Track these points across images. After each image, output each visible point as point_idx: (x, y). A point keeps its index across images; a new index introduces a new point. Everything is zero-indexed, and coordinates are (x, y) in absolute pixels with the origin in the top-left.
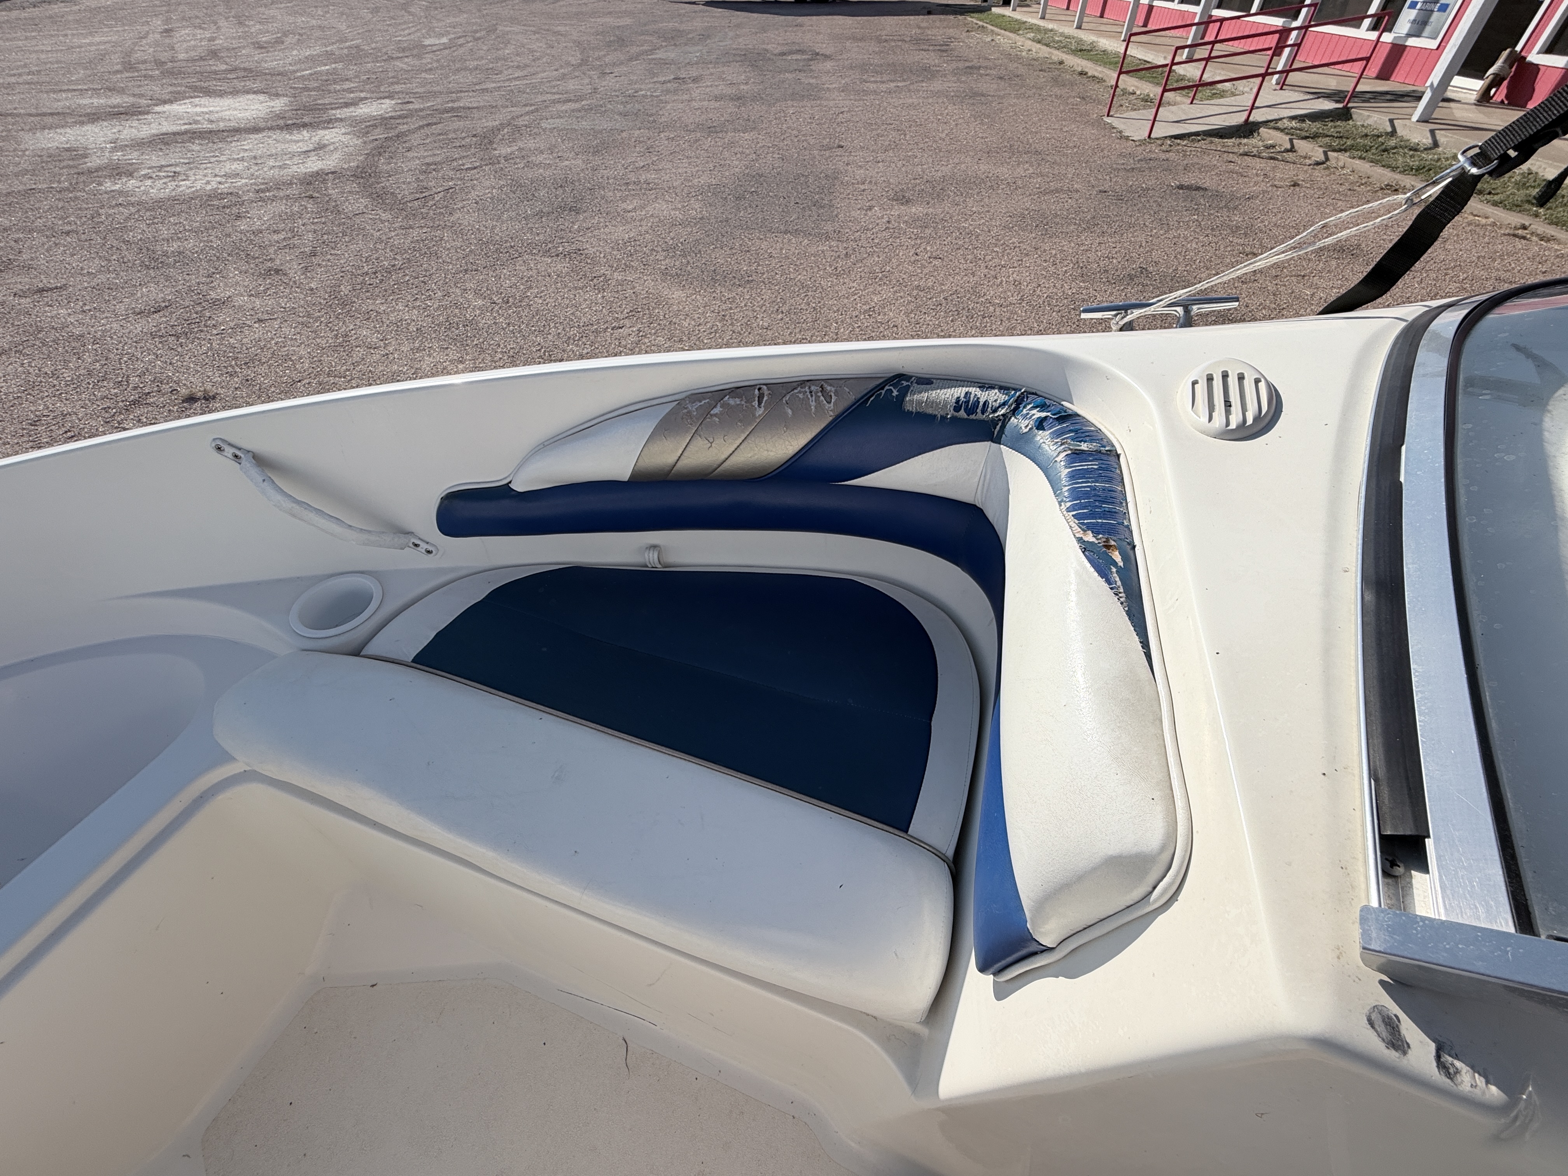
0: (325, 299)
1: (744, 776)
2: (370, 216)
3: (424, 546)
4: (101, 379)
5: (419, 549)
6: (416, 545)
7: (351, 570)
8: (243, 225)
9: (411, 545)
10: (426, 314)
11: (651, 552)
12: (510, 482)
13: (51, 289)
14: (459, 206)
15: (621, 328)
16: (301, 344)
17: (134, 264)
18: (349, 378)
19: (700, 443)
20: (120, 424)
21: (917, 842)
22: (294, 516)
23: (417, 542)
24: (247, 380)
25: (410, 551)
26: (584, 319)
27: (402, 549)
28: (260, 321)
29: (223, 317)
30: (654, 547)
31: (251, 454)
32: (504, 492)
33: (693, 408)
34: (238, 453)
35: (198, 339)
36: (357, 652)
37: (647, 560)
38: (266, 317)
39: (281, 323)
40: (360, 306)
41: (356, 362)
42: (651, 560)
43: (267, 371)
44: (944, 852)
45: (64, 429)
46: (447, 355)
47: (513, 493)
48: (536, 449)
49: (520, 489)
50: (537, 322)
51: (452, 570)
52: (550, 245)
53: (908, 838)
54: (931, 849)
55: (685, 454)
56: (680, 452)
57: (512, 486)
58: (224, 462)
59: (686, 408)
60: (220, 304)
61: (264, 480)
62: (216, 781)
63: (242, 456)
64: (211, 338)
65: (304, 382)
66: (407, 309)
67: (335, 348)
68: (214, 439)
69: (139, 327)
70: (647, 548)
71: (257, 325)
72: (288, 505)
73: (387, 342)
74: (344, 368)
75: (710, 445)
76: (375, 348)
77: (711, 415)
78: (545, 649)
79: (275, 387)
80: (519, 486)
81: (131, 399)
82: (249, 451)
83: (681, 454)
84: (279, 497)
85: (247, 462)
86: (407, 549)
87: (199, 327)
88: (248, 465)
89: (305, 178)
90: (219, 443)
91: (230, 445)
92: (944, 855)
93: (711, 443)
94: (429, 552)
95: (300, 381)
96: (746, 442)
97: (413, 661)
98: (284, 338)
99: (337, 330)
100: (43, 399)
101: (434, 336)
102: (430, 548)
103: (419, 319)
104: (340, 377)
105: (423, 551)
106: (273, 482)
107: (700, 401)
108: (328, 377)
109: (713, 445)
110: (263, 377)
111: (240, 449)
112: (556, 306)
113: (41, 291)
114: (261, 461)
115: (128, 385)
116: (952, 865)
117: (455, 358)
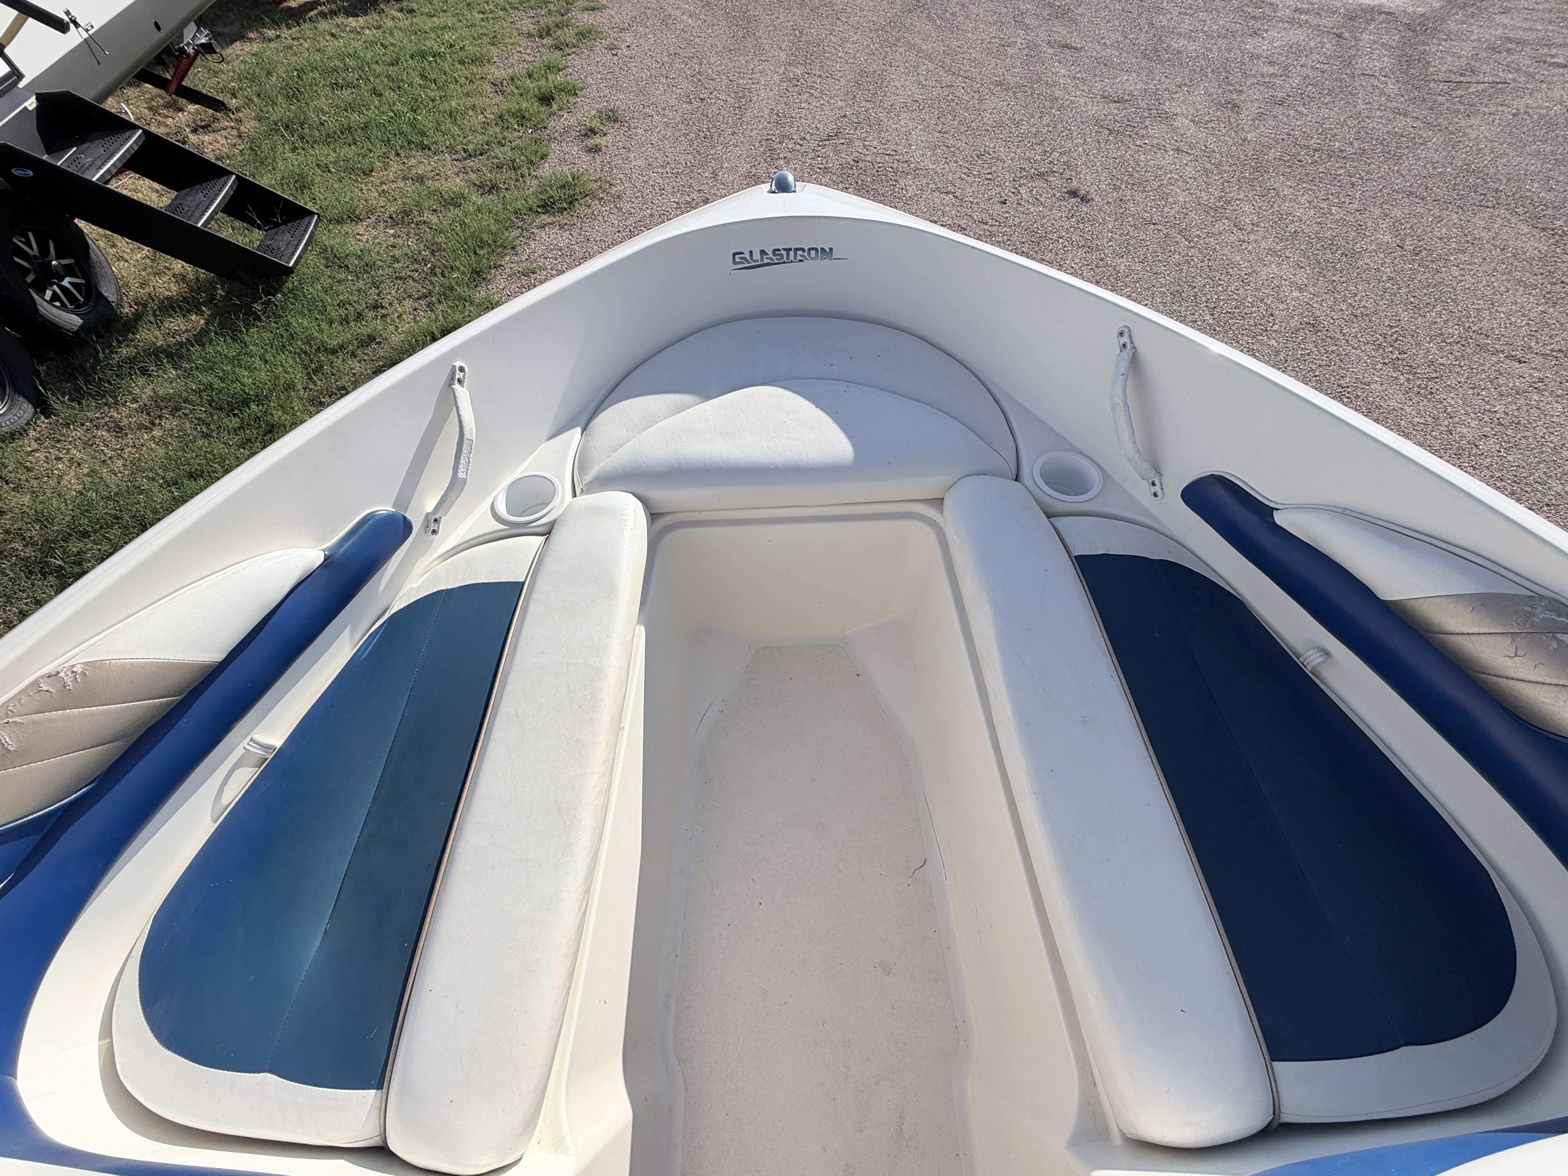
0: (1246, 156)
1: (1199, 870)
2: (1376, 83)
3: (1157, 489)
4: (1038, 142)
5: (1152, 488)
6: (1153, 484)
7: (1095, 460)
8: (1250, 44)
9: (1150, 481)
10: (1319, 220)
11: (1318, 655)
12: (1277, 509)
13: (1072, 48)
14: (1487, 110)
15: (1520, 362)
16: (1187, 189)
17: (1139, 49)
18: (1192, 244)
19: (1506, 643)
20: (1019, 186)
21: (1272, 1078)
22: (1113, 409)
23: (1157, 483)
24: (1121, 200)
25: (1146, 484)
26: (1485, 324)
27: (1143, 479)
28: (1178, 150)
29: (1156, 132)
30: (1326, 653)
31: (1134, 350)
32: (1265, 512)
33: (1541, 614)
34: (1129, 345)
35: (1122, 142)
36: (1049, 516)
37: (1306, 655)
38: (1185, 148)
39: (1191, 161)
40: (1269, 179)
41: (1212, 233)
42: (1311, 660)
43: (1141, 200)
44: (1282, 1110)
45: (989, 171)
46: (1295, 275)
47: (1270, 519)
48: (1332, 509)
49: (1278, 521)
50: (1425, 295)
51: (1155, 519)
52: (1550, 212)
53: (1268, 1064)
54: (1275, 1094)
55: (1472, 637)
56: (1470, 631)
57: (1275, 514)
58: (1115, 343)
59: (1532, 608)
60: (1166, 117)
61: (1123, 375)
62: (920, 512)
63: (1128, 348)
64: (1131, 146)
65: (1157, 227)
66: (1307, 205)
67: (1207, 209)
68: (1126, 326)
69: (1097, 110)
70: (1318, 648)
71: (1171, 152)
72: (1119, 400)
73: (1256, 229)
74: (1198, 233)
75: (1513, 655)
76: (1240, 229)
77: (1554, 637)
78: (1158, 635)
79: (1134, 218)
80: (1280, 519)
81: (1041, 170)
82: (1134, 348)
83: (1468, 634)
84: (1120, 392)
85: (1127, 354)
86: (1145, 481)
87: (1132, 131)
88: (1125, 357)
89: (1354, 10)
90: (1126, 330)
91: (1130, 336)
92: (1280, 1112)
93: (1516, 655)
94: (1155, 495)
95: (1154, 224)
96: (1558, 689)
97: (1075, 557)
98: (1181, 177)
99: (1227, 193)
100: (998, 139)
101: (1303, 247)
102: (1159, 493)
103: (1308, 222)
104: (1186, 240)
105: (1153, 491)
106: (1127, 380)
107: (1559, 616)
108: (1179, 233)
109: (1517, 658)
110: (1134, 204)
111: (1132, 343)
112: (1469, 289)
113: (1066, 46)
114: (1135, 361)
115: (1048, 157)
116: (1276, 1124)
117: (1300, 282)
